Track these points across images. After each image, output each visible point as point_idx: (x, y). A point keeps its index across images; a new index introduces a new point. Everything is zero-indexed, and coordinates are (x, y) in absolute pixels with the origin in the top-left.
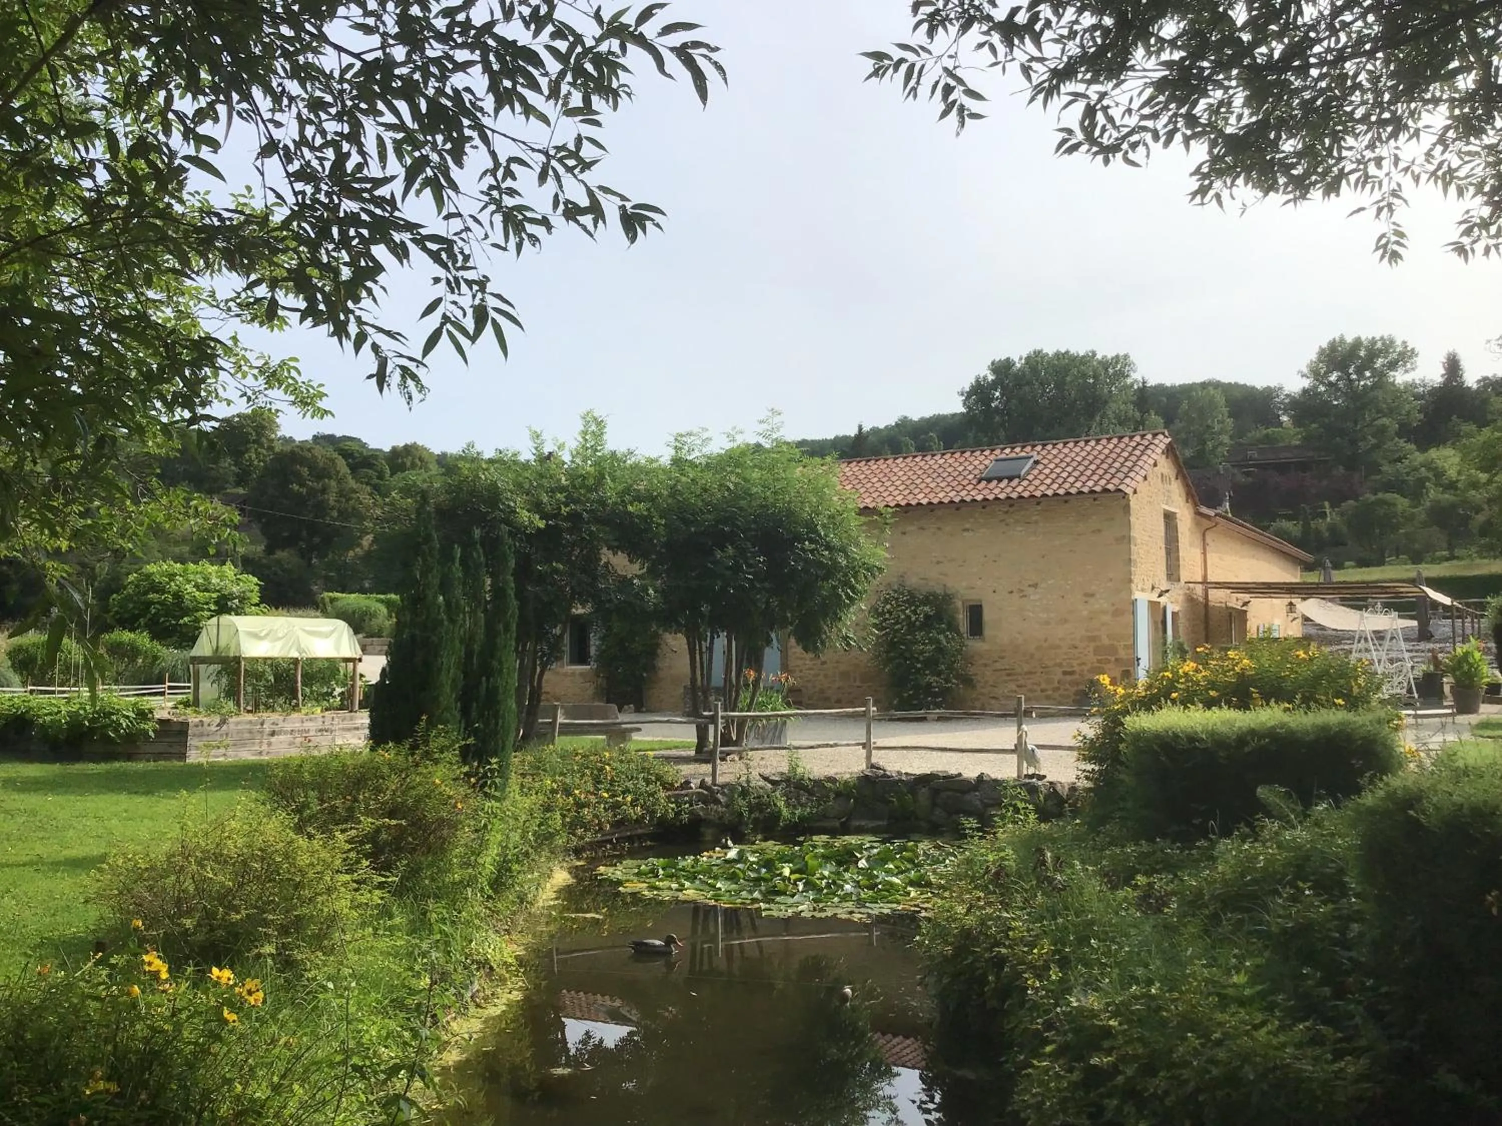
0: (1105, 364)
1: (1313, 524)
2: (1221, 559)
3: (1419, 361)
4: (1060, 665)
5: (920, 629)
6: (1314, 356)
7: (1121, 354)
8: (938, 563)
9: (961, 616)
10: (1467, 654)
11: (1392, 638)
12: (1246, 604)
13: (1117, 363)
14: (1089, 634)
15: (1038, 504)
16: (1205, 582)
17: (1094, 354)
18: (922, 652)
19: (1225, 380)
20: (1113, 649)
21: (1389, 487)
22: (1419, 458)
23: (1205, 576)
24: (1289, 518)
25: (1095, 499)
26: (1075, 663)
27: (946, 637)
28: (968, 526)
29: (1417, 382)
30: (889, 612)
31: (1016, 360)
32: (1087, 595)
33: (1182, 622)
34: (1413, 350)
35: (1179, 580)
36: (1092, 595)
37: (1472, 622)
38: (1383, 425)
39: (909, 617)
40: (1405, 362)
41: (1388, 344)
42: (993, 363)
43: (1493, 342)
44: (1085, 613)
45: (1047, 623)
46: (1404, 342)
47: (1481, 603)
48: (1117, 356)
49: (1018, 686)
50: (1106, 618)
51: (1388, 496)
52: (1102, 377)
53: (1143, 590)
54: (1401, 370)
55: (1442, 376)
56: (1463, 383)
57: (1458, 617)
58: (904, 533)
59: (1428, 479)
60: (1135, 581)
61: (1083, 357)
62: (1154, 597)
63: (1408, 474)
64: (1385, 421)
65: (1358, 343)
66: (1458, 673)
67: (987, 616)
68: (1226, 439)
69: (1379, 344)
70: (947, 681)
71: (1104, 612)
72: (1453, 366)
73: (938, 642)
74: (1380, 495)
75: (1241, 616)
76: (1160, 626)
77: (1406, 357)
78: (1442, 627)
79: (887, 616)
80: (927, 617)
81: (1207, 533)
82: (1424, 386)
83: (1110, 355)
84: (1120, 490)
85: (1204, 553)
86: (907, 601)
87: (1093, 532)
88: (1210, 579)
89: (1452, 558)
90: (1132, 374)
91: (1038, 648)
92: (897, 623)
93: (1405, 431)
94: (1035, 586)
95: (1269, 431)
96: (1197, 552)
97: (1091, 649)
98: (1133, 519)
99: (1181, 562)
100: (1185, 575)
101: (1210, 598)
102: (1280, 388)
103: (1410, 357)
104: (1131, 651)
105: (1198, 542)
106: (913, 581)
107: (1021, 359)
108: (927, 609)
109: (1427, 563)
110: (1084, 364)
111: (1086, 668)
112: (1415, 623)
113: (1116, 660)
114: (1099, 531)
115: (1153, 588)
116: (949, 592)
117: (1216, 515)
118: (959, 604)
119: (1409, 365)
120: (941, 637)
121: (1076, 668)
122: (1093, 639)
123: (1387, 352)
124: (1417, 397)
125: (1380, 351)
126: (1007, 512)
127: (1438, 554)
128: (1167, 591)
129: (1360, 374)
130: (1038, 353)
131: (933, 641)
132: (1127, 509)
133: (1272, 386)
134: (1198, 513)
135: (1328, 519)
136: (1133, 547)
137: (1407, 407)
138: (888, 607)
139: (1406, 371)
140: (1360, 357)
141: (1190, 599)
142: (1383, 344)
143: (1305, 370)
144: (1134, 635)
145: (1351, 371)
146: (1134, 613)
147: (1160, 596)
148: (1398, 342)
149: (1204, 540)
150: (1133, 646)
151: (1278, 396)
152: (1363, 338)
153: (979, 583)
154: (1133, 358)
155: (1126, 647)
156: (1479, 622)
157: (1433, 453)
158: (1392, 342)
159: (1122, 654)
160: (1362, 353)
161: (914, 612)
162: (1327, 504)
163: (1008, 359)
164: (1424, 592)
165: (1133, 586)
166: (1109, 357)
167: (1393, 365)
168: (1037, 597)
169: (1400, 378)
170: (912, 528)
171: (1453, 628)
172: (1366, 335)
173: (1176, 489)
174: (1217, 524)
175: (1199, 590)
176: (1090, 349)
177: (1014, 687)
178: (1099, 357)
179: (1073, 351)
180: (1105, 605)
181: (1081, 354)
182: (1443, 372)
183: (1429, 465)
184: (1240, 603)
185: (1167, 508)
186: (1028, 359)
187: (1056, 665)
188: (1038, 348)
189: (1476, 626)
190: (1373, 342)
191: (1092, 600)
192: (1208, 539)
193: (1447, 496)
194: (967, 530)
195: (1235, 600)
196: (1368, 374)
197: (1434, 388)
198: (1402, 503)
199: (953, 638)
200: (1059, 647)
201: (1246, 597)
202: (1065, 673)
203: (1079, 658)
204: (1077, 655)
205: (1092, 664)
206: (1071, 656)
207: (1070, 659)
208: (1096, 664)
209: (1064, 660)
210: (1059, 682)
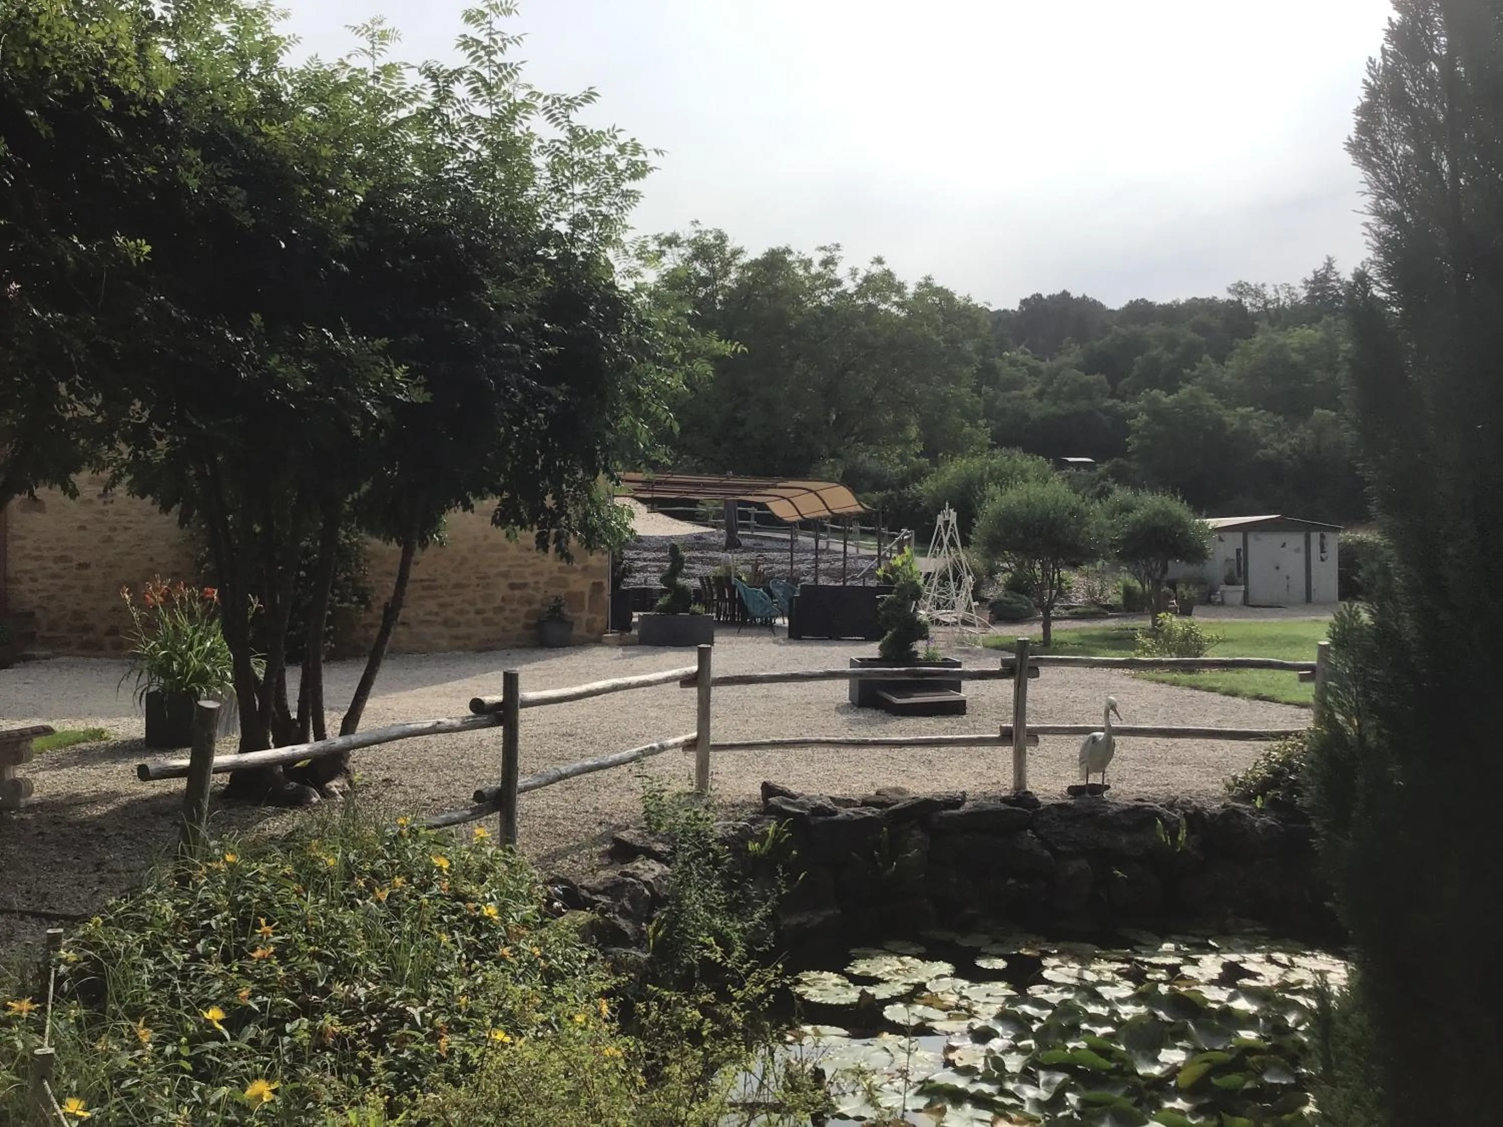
4: (505, 575)
187: (498, 575)
202: (512, 586)
203: (534, 564)
204: (531, 561)
205: (551, 572)
206: (522, 562)
207: (520, 566)
208: (556, 574)
209: (510, 566)
210: (503, 599)
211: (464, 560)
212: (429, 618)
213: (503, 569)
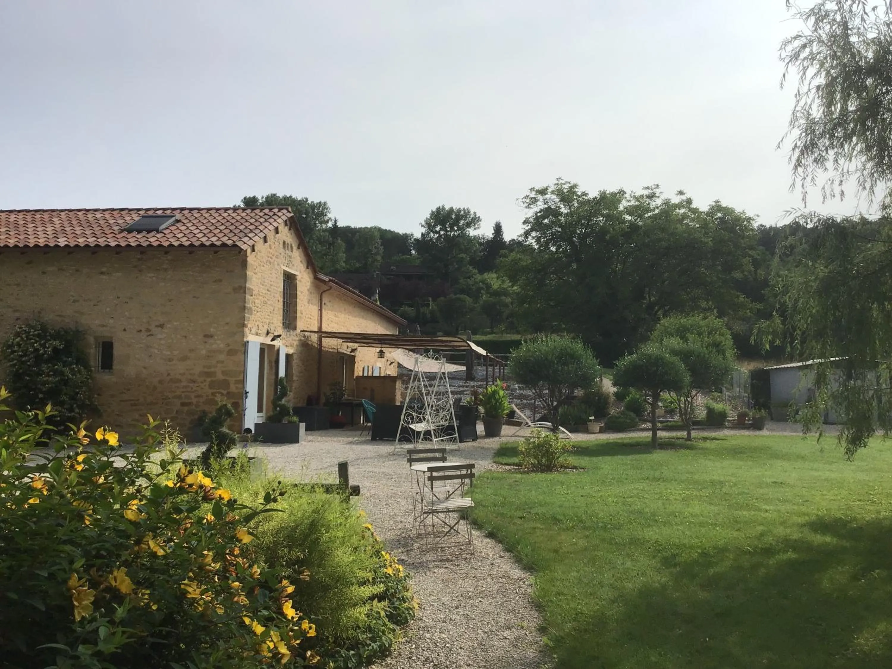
0: (313, 206)
1: (422, 310)
2: (336, 316)
3: (482, 223)
4: (179, 397)
5: (47, 361)
6: (428, 216)
7: (323, 201)
8: (74, 301)
9: (92, 351)
10: (495, 392)
11: (441, 378)
12: (353, 350)
13: (320, 206)
14: (206, 370)
15: (166, 253)
16: (320, 331)
17: (307, 200)
18: (44, 383)
19: (384, 227)
20: (225, 384)
21: (462, 291)
22: (479, 277)
23: (320, 327)
24: (410, 306)
25: (216, 252)
26: (193, 395)
27: (72, 370)
28: (104, 270)
29: (481, 236)
30: (19, 345)
31: (260, 198)
32: (206, 336)
33: (295, 362)
34: (479, 217)
35: (295, 328)
36: (212, 336)
37: (500, 369)
38: (462, 258)
39: (37, 350)
40: (475, 224)
41: (467, 213)
42: (245, 198)
43: (520, 200)
44: (204, 352)
45: (170, 360)
46: (475, 213)
47: (505, 356)
48: (320, 203)
49: (141, 415)
50: (222, 357)
51: (462, 296)
52: (310, 214)
53: (257, 334)
54: (472, 228)
55: (493, 234)
56: (503, 239)
57: (490, 365)
58: (44, 273)
59: (483, 288)
60: (249, 326)
61: (300, 201)
62: (268, 341)
63: (473, 285)
64: (464, 256)
65: (451, 210)
66: (488, 406)
67: (117, 351)
68: (379, 258)
69: (462, 212)
70: (71, 410)
71: (220, 351)
72: (498, 229)
73: (62, 373)
74: (458, 296)
75: (350, 360)
76: (273, 364)
77: (474, 221)
78: (480, 371)
79: (16, 348)
80: (55, 350)
81: (324, 295)
82: (484, 239)
83: (316, 201)
84: (237, 246)
85: (321, 310)
86: (39, 335)
87: (215, 281)
88: (324, 329)
89: (492, 333)
90: (328, 214)
91: (161, 382)
92: (25, 355)
93: (473, 262)
94: (161, 326)
95: (404, 257)
96: (314, 309)
97: (207, 384)
98: (249, 273)
99: (298, 315)
100: (301, 325)
101: (324, 344)
102: (412, 235)
103: (478, 221)
104: (240, 386)
105: (316, 301)
106: (48, 317)
107: (263, 197)
108: (56, 343)
109: (479, 335)
110: (300, 205)
111: (201, 400)
112: (464, 368)
113: (228, 393)
114: (220, 281)
115: (268, 333)
116: (81, 329)
117: (330, 280)
118: (91, 340)
119: (476, 226)
120: (67, 370)
121: (194, 401)
122: (208, 374)
123: (466, 217)
124: (481, 244)
125: (463, 216)
126: (139, 259)
127: (485, 330)
128: (279, 336)
129: (452, 229)
130: (274, 195)
131: (56, 373)
132: (244, 264)
133: (408, 233)
134: (316, 278)
135: (430, 308)
136: (248, 296)
137: (474, 249)
138: (18, 340)
139: (475, 229)
140: (452, 219)
141: (305, 345)
142: (465, 212)
143: (424, 223)
144: (244, 372)
145: (447, 226)
146: (245, 352)
147: (273, 340)
148: (472, 212)
149: (321, 300)
150: (243, 382)
151: (410, 239)
152: (454, 208)
153: (111, 321)
154: (329, 205)
155: (237, 382)
156: (504, 369)
157: (486, 275)
158: (469, 212)
159: (233, 388)
160: (453, 216)
161: (44, 346)
162: (430, 299)
163: (254, 197)
164: (469, 346)
165: (247, 330)
166: (315, 202)
167: (468, 225)
168: (164, 335)
169: (472, 232)
170: (51, 269)
171: (487, 372)
172: (456, 206)
173: (297, 256)
174: (331, 288)
175: (314, 338)
176: (304, 196)
177: (137, 416)
178: (309, 202)
179: (294, 196)
180: (222, 346)
181: (299, 199)
182: (493, 232)
183: (483, 282)
184: (350, 350)
185: (287, 269)
186: (267, 198)
187: (175, 397)
188: (274, 193)
189: (502, 371)
190: (459, 211)
191: (211, 341)
192: (325, 300)
193: (491, 299)
194: (102, 273)
195: (345, 348)
196: (456, 228)
197: (488, 240)
198: (468, 300)
199: (79, 371)
200: (180, 381)
201: (355, 345)
202: (183, 404)
203: (196, 391)
204: (195, 388)
205: (207, 396)
206: (189, 389)
207: (188, 392)
208: (210, 397)
209: (183, 392)
210: (177, 412)
211: (155, 388)
212: (133, 423)
213: (178, 393)
